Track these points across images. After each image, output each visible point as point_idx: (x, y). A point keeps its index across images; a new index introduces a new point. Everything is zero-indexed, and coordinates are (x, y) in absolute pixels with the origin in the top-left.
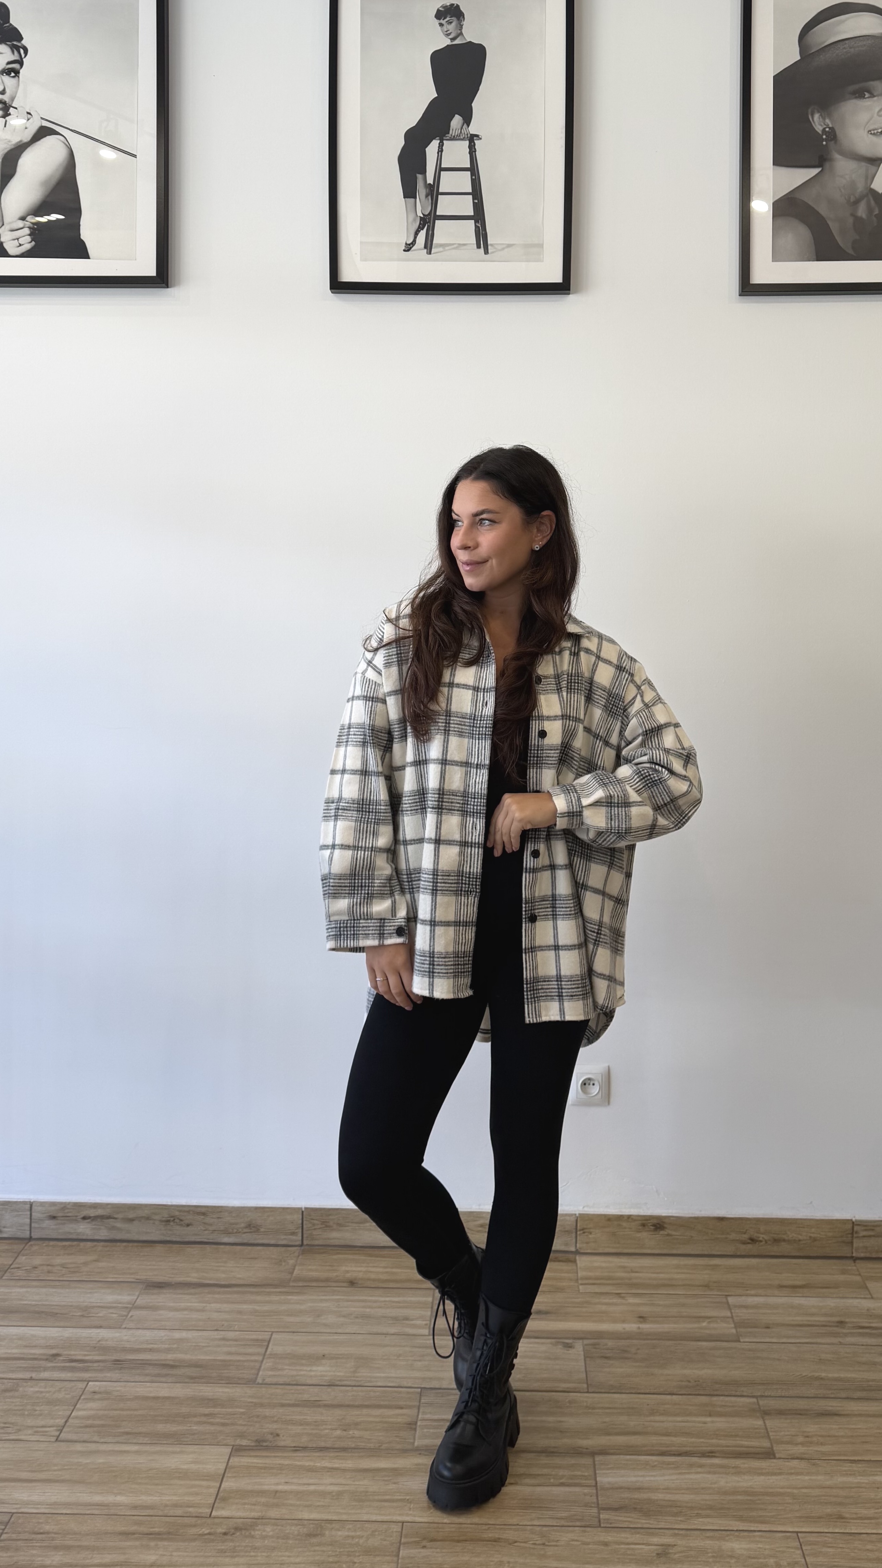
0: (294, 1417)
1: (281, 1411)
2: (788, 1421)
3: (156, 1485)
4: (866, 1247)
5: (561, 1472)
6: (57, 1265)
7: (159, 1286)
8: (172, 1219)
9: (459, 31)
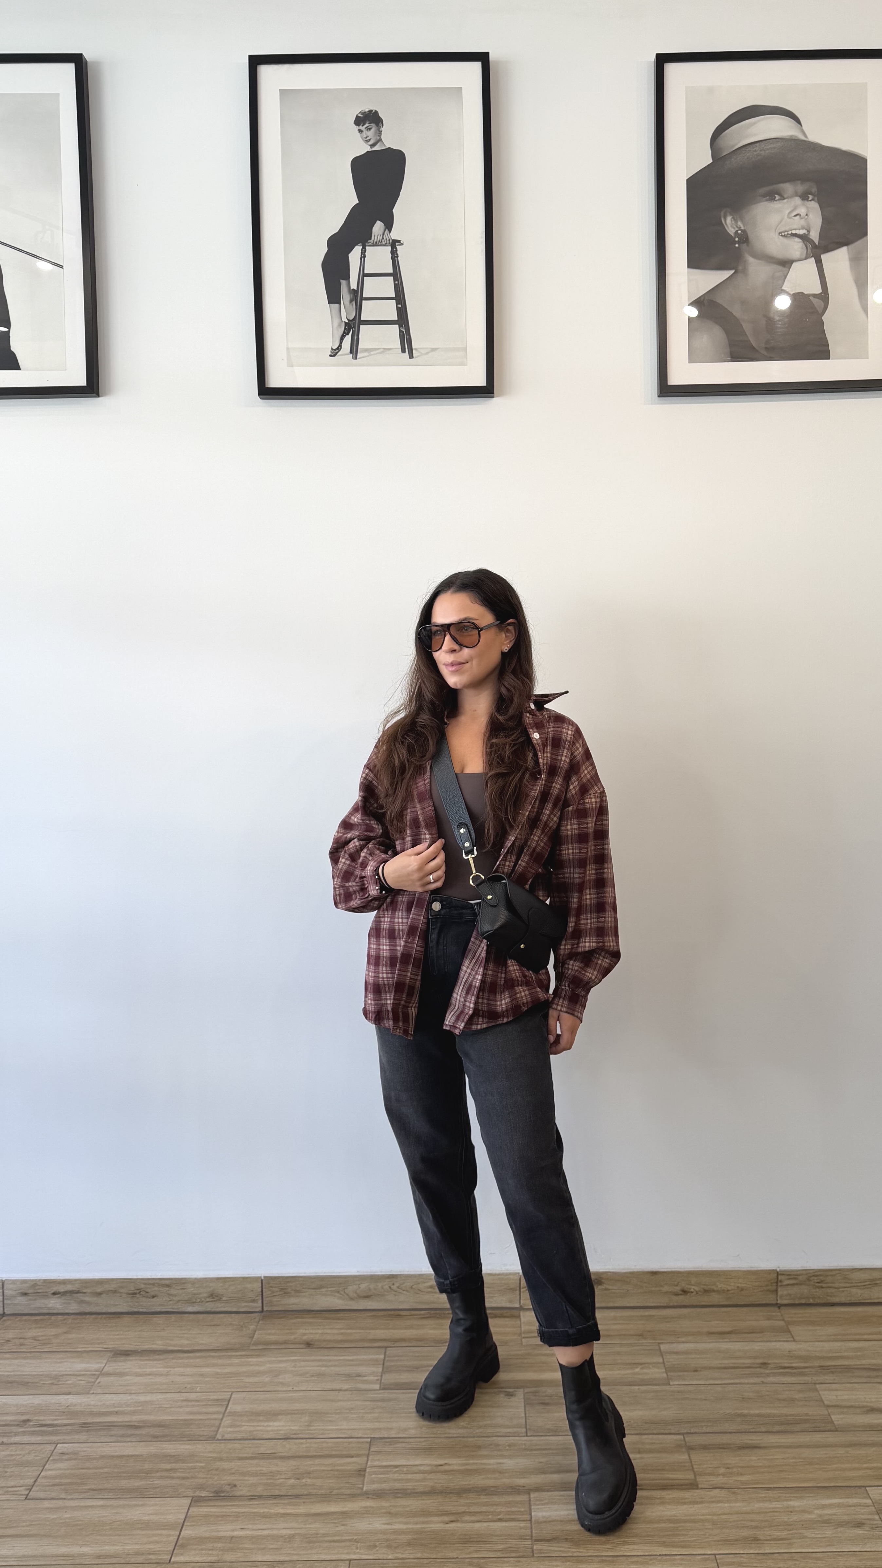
0: (250, 1469)
1: (238, 1464)
2: (712, 1454)
3: (120, 1535)
4: (790, 1295)
5: (499, 1509)
6: (29, 1338)
7: (127, 1354)
8: (138, 1291)
9: (379, 138)
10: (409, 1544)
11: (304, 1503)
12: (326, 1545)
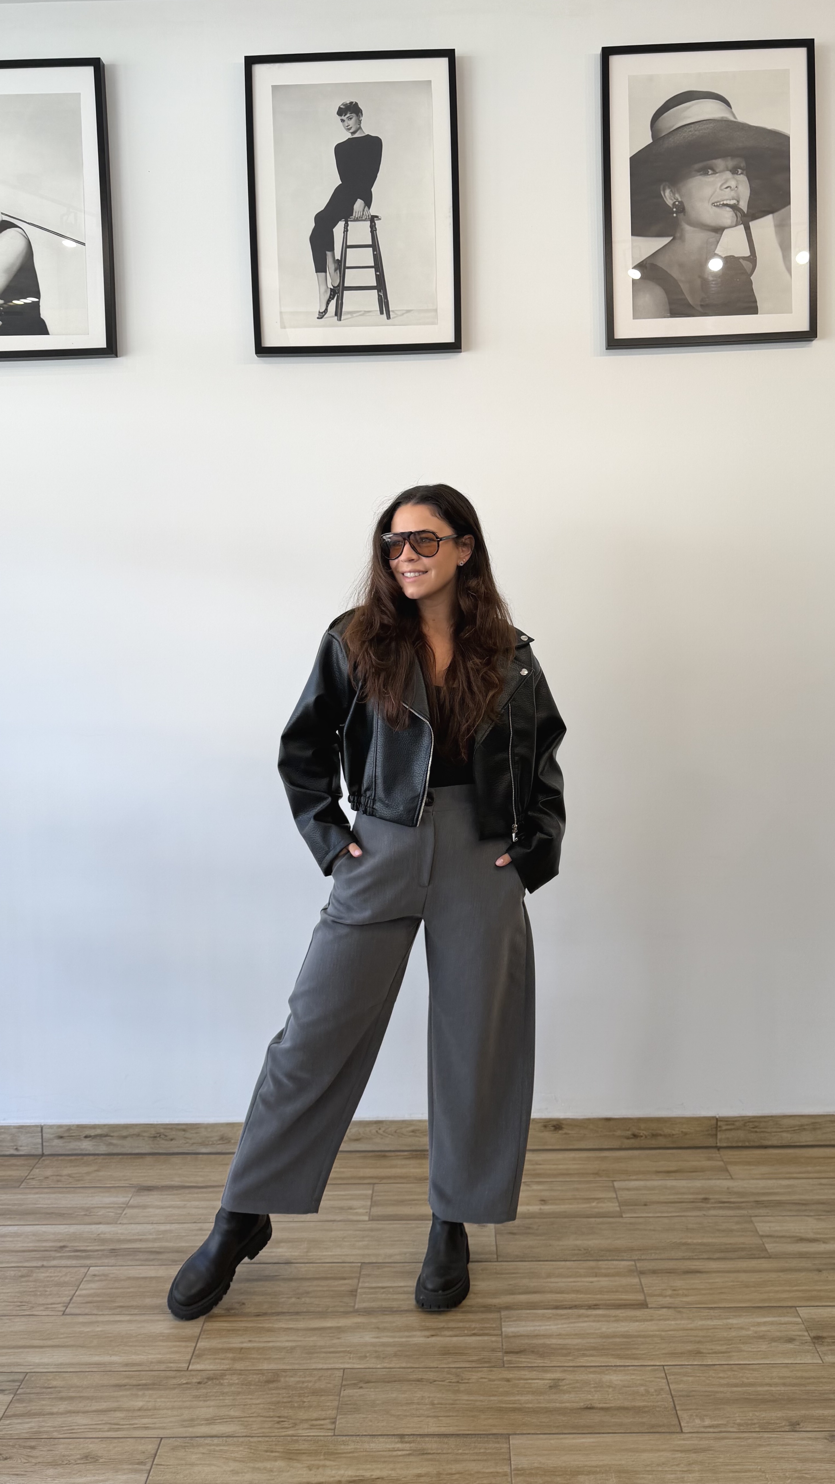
0: (256, 1289)
1: (246, 1285)
2: (660, 1278)
3: (144, 1346)
4: (728, 1138)
5: (473, 1325)
6: (65, 1175)
7: (149, 1189)
8: (158, 1135)
9: (358, 126)
10: (395, 1355)
11: (303, 1319)
12: (323, 1355)
